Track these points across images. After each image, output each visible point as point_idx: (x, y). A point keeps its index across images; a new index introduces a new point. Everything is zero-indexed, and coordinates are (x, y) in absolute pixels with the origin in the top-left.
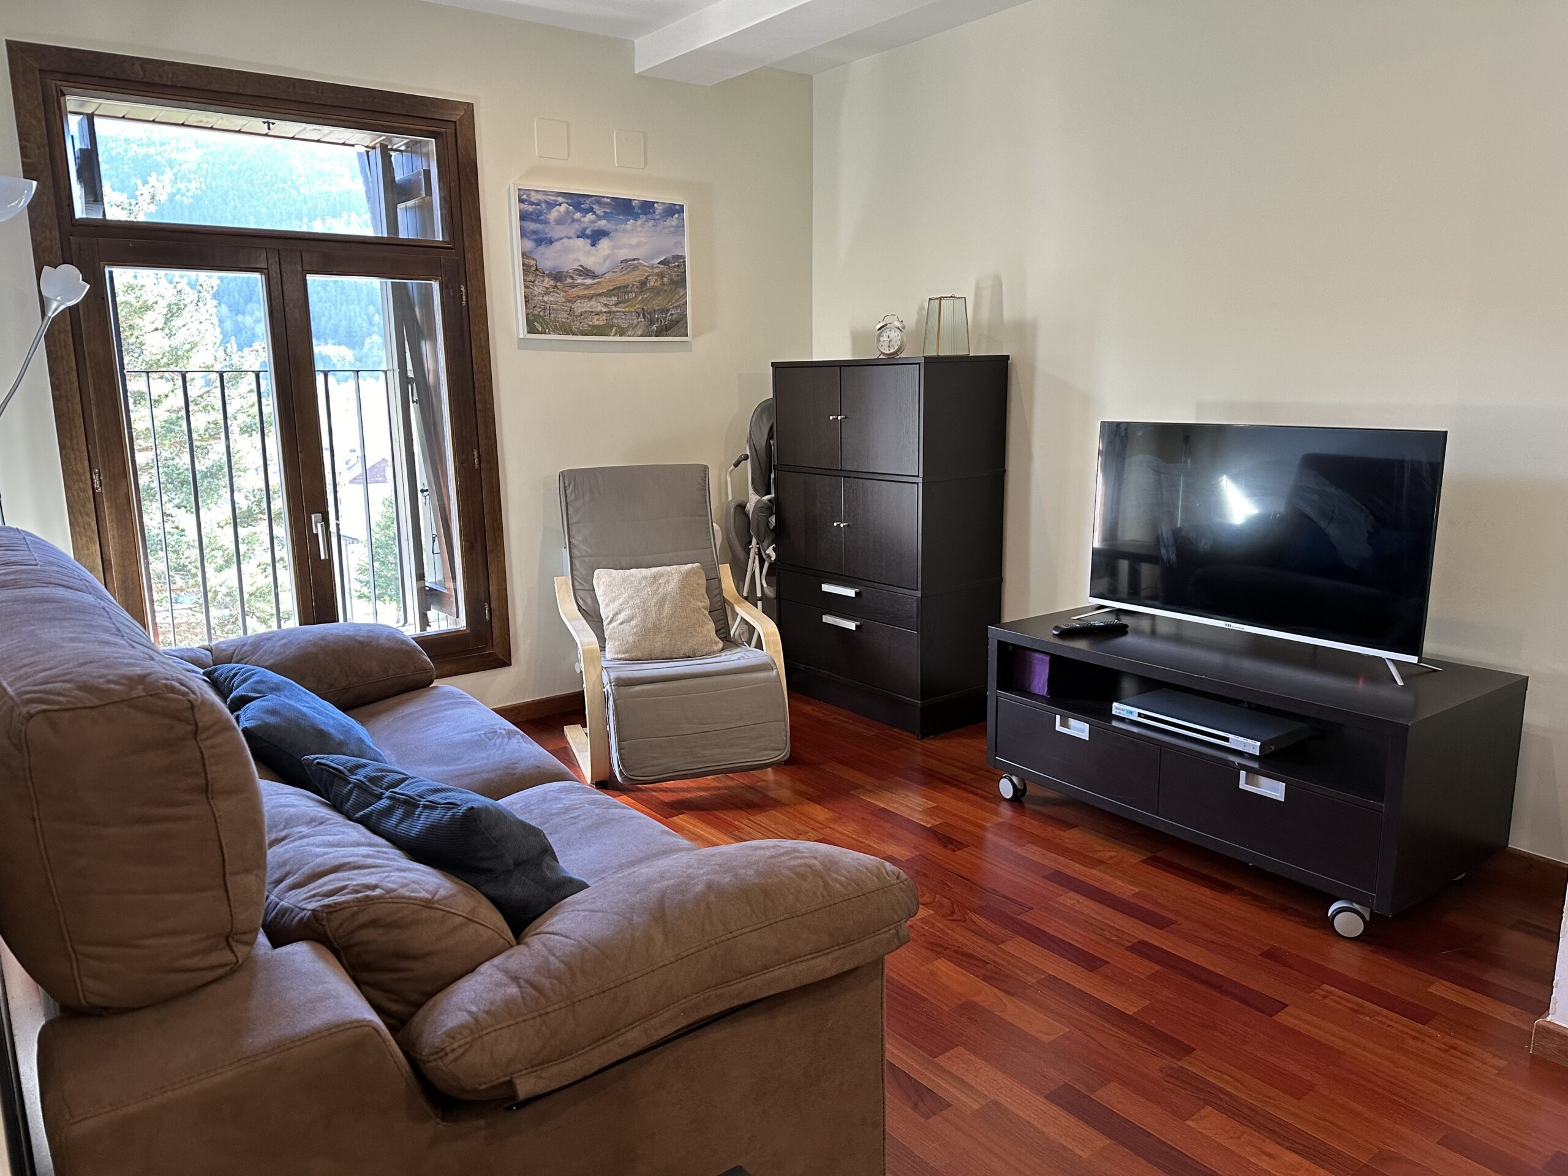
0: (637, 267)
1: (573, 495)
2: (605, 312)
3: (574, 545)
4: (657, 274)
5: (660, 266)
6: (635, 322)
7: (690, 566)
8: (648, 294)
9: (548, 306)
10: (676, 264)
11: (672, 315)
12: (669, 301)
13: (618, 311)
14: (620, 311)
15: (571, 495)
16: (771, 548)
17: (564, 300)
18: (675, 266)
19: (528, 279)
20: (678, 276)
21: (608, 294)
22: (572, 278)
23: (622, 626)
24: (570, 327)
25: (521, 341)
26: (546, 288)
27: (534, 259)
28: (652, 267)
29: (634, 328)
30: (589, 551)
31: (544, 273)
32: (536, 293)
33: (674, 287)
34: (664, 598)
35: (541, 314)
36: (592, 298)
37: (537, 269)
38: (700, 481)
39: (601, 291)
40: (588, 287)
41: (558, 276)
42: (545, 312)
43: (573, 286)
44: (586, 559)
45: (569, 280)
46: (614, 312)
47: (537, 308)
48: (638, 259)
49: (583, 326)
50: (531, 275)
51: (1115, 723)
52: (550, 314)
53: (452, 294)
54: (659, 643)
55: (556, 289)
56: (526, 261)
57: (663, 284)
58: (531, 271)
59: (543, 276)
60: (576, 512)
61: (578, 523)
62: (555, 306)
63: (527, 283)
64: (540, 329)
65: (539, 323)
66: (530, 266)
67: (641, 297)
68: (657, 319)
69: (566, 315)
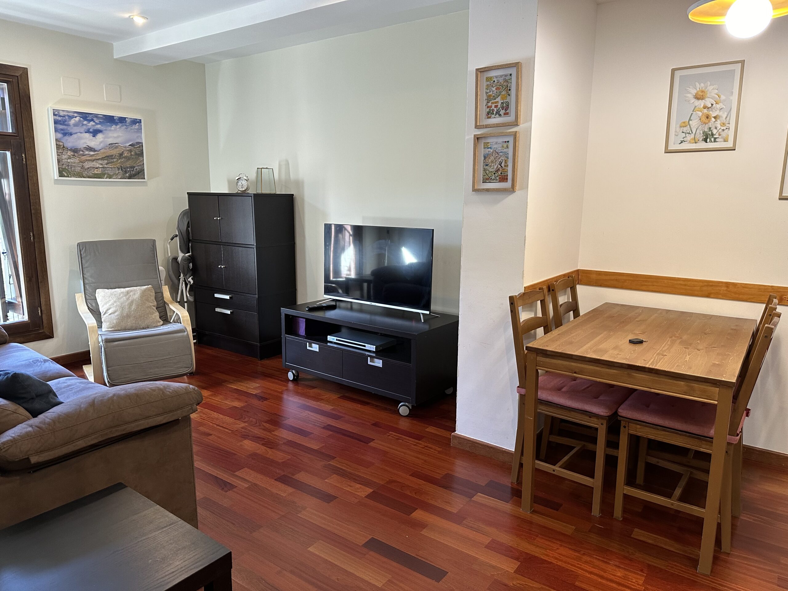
0: (118, 147)
1: (85, 254)
2: (101, 167)
3: (86, 278)
4: (128, 151)
5: (129, 147)
6: (117, 172)
7: (146, 286)
8: (124, 159)
9: (70, 164)
10: (138, 146)
11: (136, 169)
12: (135, 163)
13: (108, 167)
14: (109, 167)
15: (84, 254)
16: (191, 278)
17: (79, 161)
18: (138, 147)
19: (59, 151)
20: (139, 151)
21: (102, 159)
22: (83, 151)
23: (111, 315)
24: (82, 174)
25: (56, 181)
26: (69, 156)
27: (62, 142)
28: (125, 147)
29: (116, 175)
30: (93, 280)
31: (68, 149)
32: (63, 158)
33: (137, 157)
34: (132, 302)
35: (67, 168)
36: (94, 160)
37: (64, 147)
38: (151, 247)
39: (98, 158)
40: (92, 156)
41: (75, 151)
42: (68, 167)
43: (83, 155)
44: (91, 284)
45: (81, 153)
46: (106, 167)
47: (64, 165)
48: (118, 143)
49: (89, 174)
50: (61, 149)
51: (329, 344)
52: (71, 168)
53: (17, 158)
54: (130, 323)
55: (74, 157)
56: (58, 143)
57: (131, 155)
58: (60, 148)
59: (67, 150)
60: (87, 262)
61: (87, 267)
62: (74, 165)
63: (58, 153)
64: (66, 175)
65: (65, 172)
66: (60, 146)
67: (120, 161)
68: (129, 171)
69: (80, 169)
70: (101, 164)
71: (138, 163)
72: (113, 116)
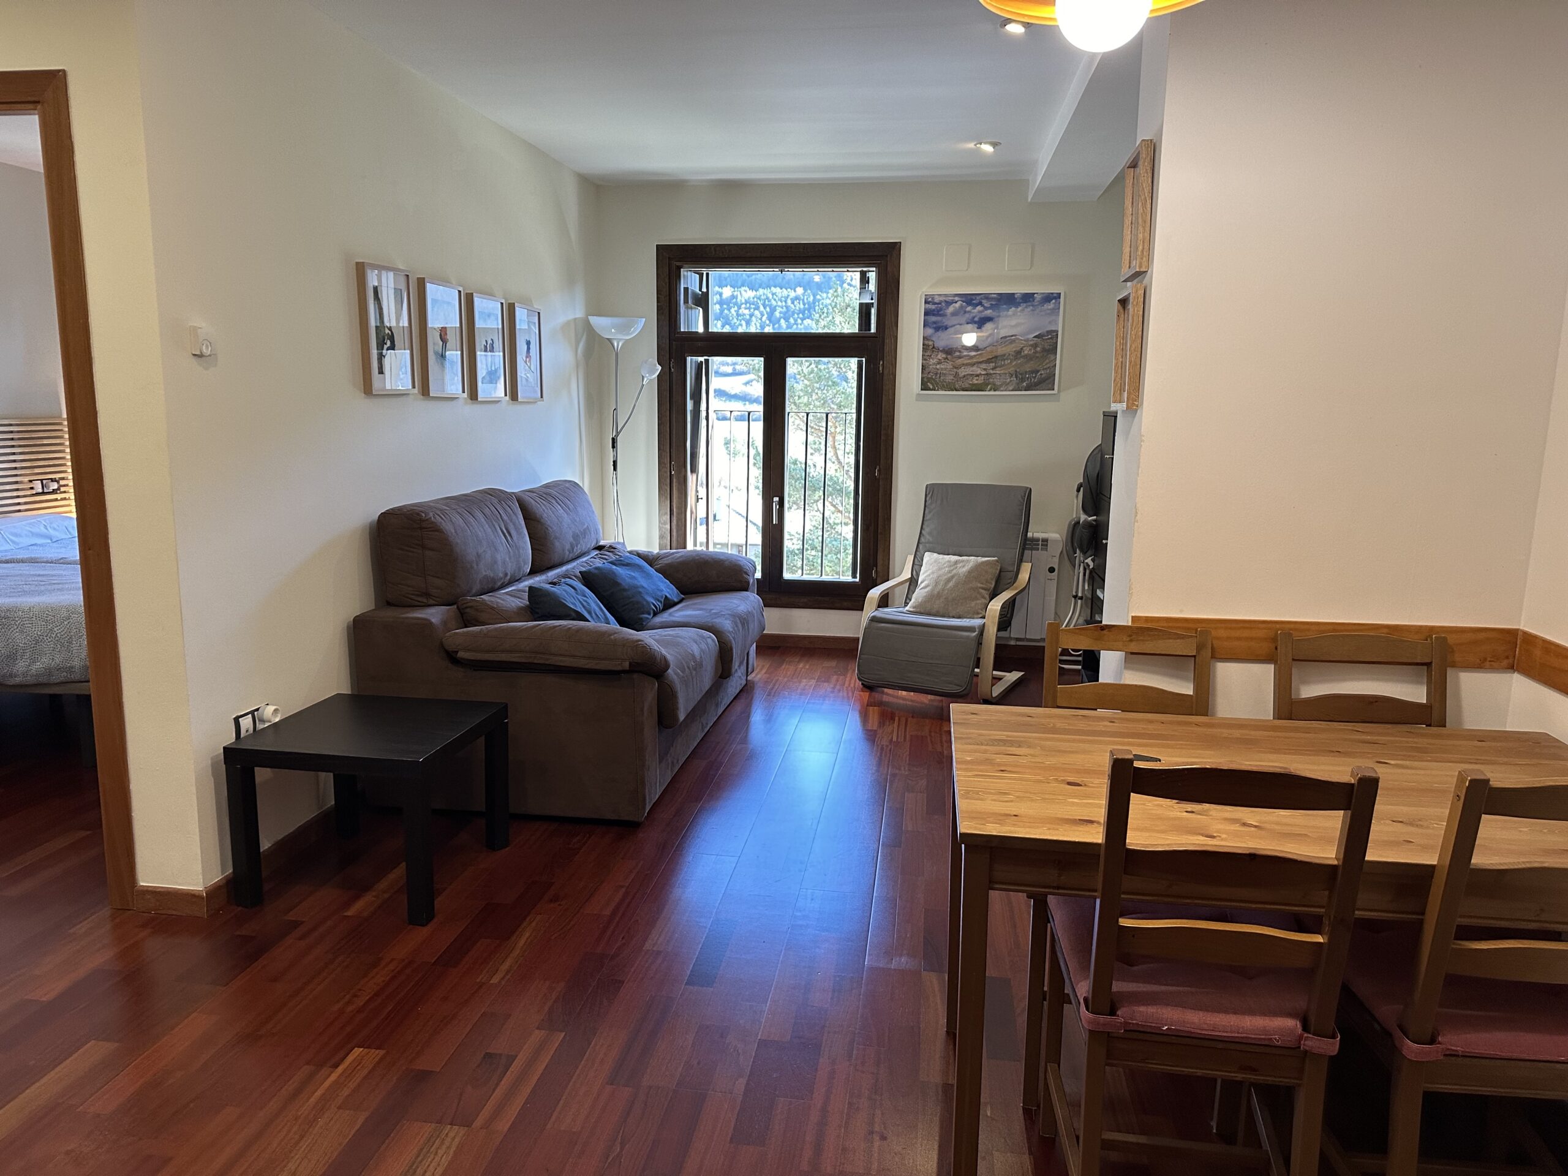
0: (1014, 341)
2: (983, 374)
3: (923, 535)
4: (1032, 345)
5: (1034, 339)
6: (1008, 380)
7: (988, 558)
8: (1022, 360)
9: (939, 372)
10: (1050, 336)
11: (1041, 374)
12: (1040, 365)
13: (994, 373)
14: (996, 373)
15: (930, 500)
17: (952, 367)
18: (1049, 339)
19: (926, 354)
20: (1050, 345)
21: (988, 361)
22: (960, 352)
23: (924, 588)
24: (954, 385)
25: (917, 395)
26: (939, 360)
27: (932, 341)
28: (1027, 340)
29: (1006, 385)
30: (931, 539)
31: (939, 350)
32: (931, 363)
33: (1045, 354)
35: (933, 377)
36: (974, 364)
37: (934, 347)
38: (1020, 499)
39: (981, 360)
40: (972, 357)
41: (949, 352)
42: (936, 376)
43: (960, 357)
44: (926, 545)
45: (958, 354)
46: (991, 374)
47: (931, 373)
48: (1015, 336)
49: (964, 385)
50: (929, 351)
52: (940, 377)
53: (872, 366)
55: (946, 360)
56: (926, 342)
57: (1036, 352)
58: (928, 348)
59: (938, 352)
60: (930, 512)
61: (929, 520)
62: (944, 372)
63: (925, 357)
64: (931, 387)
65: (931, 383)
66: (929, 346)
67: (1015, 362)
68: (1028, 378)
69: (952, 378)
70: (985, 369)
71: (1046, 365)
72: (1014, 294)
